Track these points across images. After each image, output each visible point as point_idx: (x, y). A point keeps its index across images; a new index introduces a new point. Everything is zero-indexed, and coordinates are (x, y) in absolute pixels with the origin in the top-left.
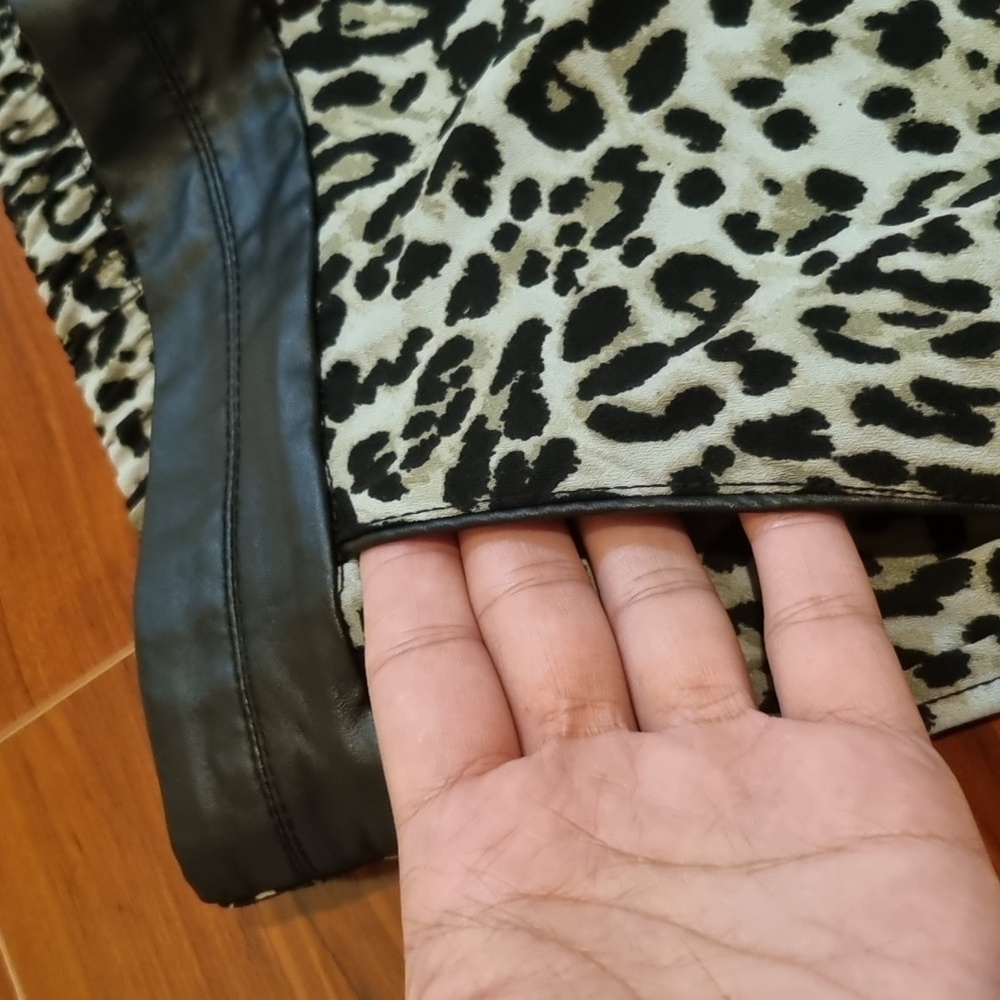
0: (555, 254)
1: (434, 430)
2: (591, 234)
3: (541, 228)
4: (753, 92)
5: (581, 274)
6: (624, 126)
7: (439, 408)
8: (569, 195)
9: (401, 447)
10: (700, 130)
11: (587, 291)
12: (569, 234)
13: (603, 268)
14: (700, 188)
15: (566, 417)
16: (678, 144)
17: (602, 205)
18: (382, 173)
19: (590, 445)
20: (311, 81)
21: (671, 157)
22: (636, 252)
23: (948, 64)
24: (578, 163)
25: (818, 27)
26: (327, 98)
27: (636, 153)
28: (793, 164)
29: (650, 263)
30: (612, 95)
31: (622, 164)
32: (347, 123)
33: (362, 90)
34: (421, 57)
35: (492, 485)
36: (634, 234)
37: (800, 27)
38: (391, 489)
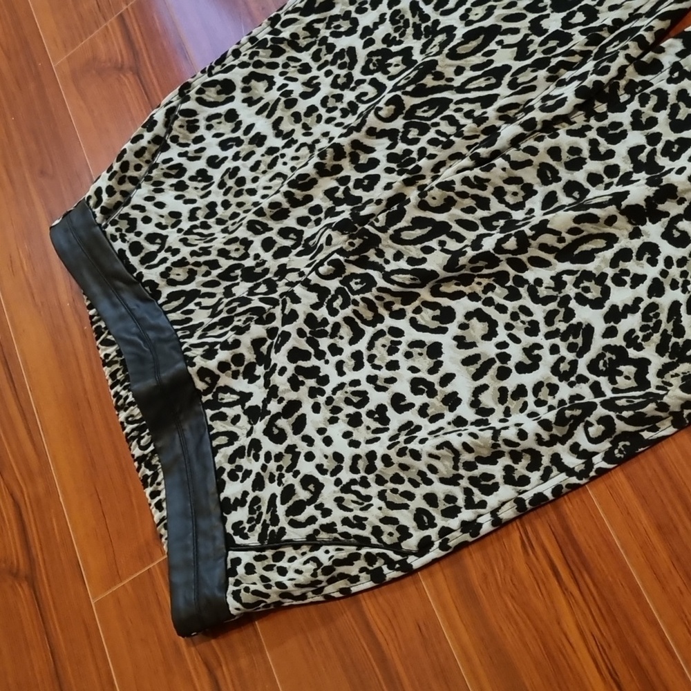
0: (277, 474)
1: (254, 522)
2: (285, 468)
3: (272, 466)
4: (321, 431)
5: (283, 480)
6: (292, 439)
7: (255, 516)
8: (279, 457)
9: (247, 526)
10: (309, 440)
11: (285, 485)
12: (280, 468)
13: (289, 479)
14: (310, 457)
15: (283, 522)
16: (305, 444)
17: (287, 461)
18: (230, 443)
19: (288, 529)
20: (209, 413)
21: (303, 448)
22: (296, 474)
23: (362, 428)
24: (280, 448)
25: (335, 415)
26: (213, 418)
27: (295, 446)
28: (329, 451)
29: (300, 477)
30: (289, 430)
31: (291, 449)
32: (219, 426)
33: (222, 417)
34: (237, 410)
35: (268, 538)
36: (295, 469)
37: (331, 415)
38: (245, 537)
